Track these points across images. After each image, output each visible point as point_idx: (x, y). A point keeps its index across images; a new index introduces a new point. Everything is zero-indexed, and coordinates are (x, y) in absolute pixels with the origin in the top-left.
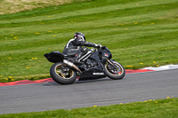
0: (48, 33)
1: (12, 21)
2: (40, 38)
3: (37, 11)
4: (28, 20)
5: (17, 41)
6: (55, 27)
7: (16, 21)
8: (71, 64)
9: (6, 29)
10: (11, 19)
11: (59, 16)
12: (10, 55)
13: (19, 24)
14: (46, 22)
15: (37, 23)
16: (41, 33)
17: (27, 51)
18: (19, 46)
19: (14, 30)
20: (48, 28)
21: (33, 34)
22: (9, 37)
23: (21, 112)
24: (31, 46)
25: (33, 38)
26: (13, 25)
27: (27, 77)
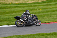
0: (51, 8)
1: (40, 4)
2: (48, 10)
3: (47, 1)
4: (44, 4)
5: (41, 10)
6: (53, 6)
7: (41, 4)
8: (22, 20)
9: (38, 7)
10: (39, 4)
11: (54, 3)
12: (39, 15)
13: (42, 5)
14: (50, 5)
15: (47, 5)
16: (49, 8)
17: (44, 14)
18: (42, 12)
19: (40, 7)
20: (51, 7)
21: (46, 9)
22: (39, 9)
23: (42, 33)
24: (45, 12)
25: (46, 10)
26: (40, 6)
27: (44, 22)
